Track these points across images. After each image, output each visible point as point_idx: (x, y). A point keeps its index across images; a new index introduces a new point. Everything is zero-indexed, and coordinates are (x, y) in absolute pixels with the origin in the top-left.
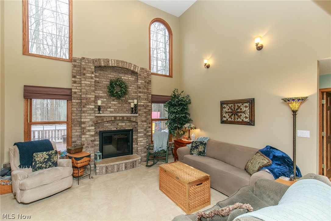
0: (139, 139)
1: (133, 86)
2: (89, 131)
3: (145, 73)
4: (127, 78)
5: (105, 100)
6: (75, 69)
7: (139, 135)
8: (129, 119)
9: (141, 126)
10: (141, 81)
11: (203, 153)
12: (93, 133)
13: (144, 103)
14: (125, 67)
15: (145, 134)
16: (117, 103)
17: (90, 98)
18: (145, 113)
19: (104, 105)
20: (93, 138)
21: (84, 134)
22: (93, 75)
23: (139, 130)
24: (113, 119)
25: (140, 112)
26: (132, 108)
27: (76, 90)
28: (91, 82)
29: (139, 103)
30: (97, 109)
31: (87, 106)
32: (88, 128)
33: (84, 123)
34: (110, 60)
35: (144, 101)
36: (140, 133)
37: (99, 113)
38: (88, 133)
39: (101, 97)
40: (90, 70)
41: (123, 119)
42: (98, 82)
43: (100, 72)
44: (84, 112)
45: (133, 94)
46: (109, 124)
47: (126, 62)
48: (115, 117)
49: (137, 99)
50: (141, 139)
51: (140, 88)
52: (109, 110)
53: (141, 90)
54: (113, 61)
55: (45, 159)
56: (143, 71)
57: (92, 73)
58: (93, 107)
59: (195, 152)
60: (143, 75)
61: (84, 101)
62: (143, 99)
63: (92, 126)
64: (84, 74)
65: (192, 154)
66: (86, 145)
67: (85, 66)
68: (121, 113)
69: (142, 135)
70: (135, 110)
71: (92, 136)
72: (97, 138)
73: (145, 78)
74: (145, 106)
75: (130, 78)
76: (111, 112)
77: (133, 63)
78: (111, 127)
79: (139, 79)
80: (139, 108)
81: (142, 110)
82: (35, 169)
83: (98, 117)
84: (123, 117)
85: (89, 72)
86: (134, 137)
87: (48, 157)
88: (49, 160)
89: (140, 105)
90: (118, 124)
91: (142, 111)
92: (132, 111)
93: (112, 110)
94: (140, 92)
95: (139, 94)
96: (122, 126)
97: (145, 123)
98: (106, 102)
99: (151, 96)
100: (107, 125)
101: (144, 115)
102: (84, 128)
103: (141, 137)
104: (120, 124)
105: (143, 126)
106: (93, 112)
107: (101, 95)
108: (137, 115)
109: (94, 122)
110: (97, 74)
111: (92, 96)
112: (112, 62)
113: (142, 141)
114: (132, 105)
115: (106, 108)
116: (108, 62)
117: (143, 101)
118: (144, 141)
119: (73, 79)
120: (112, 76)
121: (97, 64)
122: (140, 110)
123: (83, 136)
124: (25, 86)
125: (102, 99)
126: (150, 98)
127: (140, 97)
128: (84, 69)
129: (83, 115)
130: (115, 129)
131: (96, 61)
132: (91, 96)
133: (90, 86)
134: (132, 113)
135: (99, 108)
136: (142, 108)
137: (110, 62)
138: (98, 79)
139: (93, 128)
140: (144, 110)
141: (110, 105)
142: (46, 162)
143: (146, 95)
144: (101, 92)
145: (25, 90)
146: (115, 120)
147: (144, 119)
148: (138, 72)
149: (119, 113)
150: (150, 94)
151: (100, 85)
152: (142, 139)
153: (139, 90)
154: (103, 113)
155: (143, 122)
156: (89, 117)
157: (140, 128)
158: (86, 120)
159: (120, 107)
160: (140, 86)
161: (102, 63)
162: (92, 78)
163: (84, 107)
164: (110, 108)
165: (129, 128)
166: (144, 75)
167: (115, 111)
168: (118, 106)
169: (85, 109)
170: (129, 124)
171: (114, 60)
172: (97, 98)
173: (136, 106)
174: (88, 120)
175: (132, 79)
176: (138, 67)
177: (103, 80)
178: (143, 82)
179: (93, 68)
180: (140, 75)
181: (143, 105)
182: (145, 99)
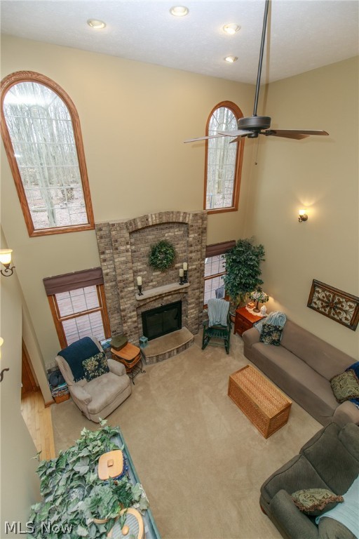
1: (180, 242)
2: (131, 317)
4: (173, 234)
5: (145, 273)
6: (103, 240)
7: (188, 306)
8: (177, 292)
9: (192, 295)
10: (193, 235)
11: (277, 343)
12: (135, 319)
13: (196, 265)
14: (171, 221)
15: (197, 304)
16: (160, 272)
17: (127, 279)
20: (136, 324)
21: (125, 322)
22: (128, 247)
23: (189, 301)
24: (157, 297)
25: (191, 279)
26: (181, 278)
27: (108, 271)
28: (126, 256)
29: (190, 268)
30: (137, 291)
31: (126, 290)
32: (129, 315)
33: (124, 310)
34: (150, 215)
35: (197, 263)
36: (190, 304)
37: (141, 294)
38: (130, 320)
39: (140, 271)
40: (123, 239)
41: (170, 294)
42: (135, 252)
43: (138, 238)
44: (122, 298)
45: (180, 255)
46: (153, 303)
47: (173, 212)
49: (187, 261)
50: (192, 311)
51: (191, 246)
52: (151, 284)
53: (192, 248)
54: (153, 216)
55: (95, 366)
56: (196, 218)
57: (127, 243)
58: (132, 288)
59: (267, 340)
60: (196, 224)
61: (121, 284)
62: (195, 261)
63: (134, 311)
64: (117, 249)
65: (263, 342)
67: (116, 237)
69: (194, 305)
71: (135, 322)
72: (140, 320)
75: (176, 233)
76: (154, 286)
77: (182, 210)
78: (156, 305)
79: (190, 232)
80: (189, 274)
81: (193, 276)
82: (89, 379)
84: (170, 292)
85: (123, 243)
86: (183, 308)
87: (97, 363)
88: (100, 366)
89: (191, 270)
90: (162, 300)
92: (182, 281)
93: (154, 283)
94: (191, 252)
95: (190, 255)
96: (168, 300)
98: (147, 276)
99: (206, 249)
100: (150, 303)
102: (125, 316)
103: (192, 308)
104: (165, 299)
105: (195, 294)
106: (133, 294)
107: (139, 268)
108: (188, 284)
109: (135, 306)
111: (129, 276)
112: (152, 218)
113: (193, 313)
114: (181, 273)
115: (147, 284)
116: (147, 220)
117: (195, 263)
119: (102, 256)
120: (152, 237)
121: (132, 228)
122: (191, 277)
123: (125, 325)
124: (45, 280)
125: (142, 273)
126: (205, 252)
127: (191, 258)
128: (116, 241)
129: (122, 301)
130: (160, 305)
131: (130, 223)
132: (128, 276)
133: (126, 263)
134: (181, 284)
135: (140, 288)
136: (194, 272)
137: (150, 220)
139: (135, 313)
141: (152, 278)
142: (98, 369)
143: (199, 253)
144: (139, 264)
145: (46, 286)
146: (160, 298)
148: (190, 223)
152: (194, 310)
153: (191, 249)
155: (194, 290)
156: (129, 302)
157: (191, 298)
158: (126, 306)
160: (192, 242)
161: (139, 224)
162: (127, 251)
163: (121, 291)
164: (152, 281)
165: (176, 300)
166: (198, 224)
167: (159, 284)
168: (162, 277)
169: (123, 294)
170: (176, 295)
171: (155, 214)
172: (136, 273)
173: (185, 272)
174: (128, 305)
175: (179, 233)
176: (189, 214)
177: (140, 246)
178: (196, 235)
179: (127, 235)
180: (192, 226)
181: (196, 269)
182: (199, 260)
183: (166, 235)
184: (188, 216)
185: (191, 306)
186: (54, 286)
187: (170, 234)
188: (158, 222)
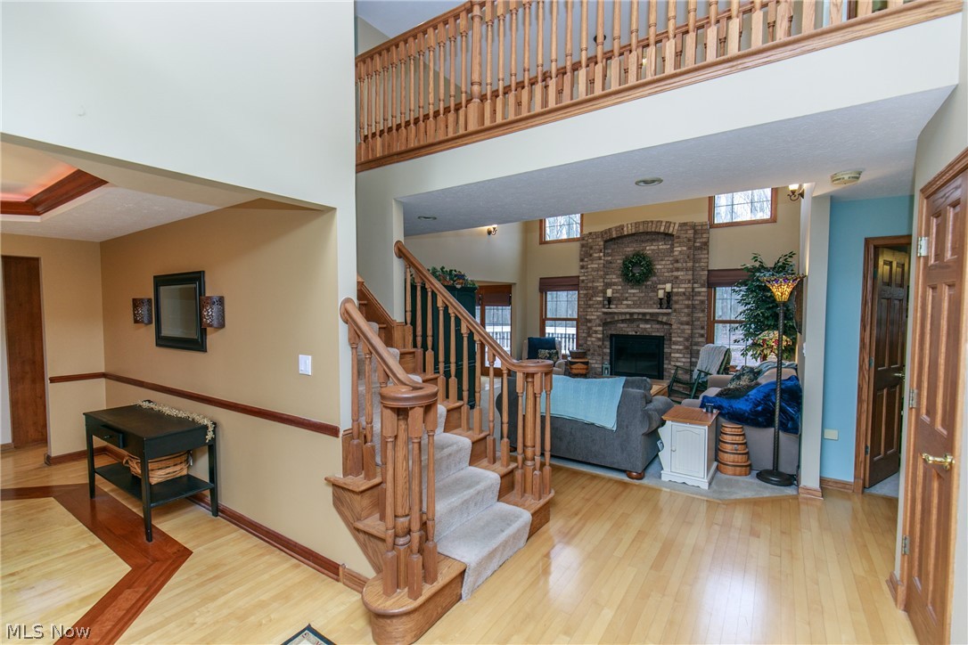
0: (673, 355)
1: (666, 258)
2: (596, 332)
3: (691, 232)
4: (656, 248)
5: (620, 287)
6: (584, 249)
7: (673, 347)
8: (653, 318)
9: (679, 331)
10: (679, 249)
12: (601, 336)
13: (686, 288)
14: (649, 230)
15: (686, 348)
16: (638, 291)
17: (597, 287)
18: (688, 307)
19: (618, 295)
20: (600, 343)
21: (590, 336)
22: (602, 254)
23: (674, 339)
24: (628, 317)
25: (677, 306)
26: (661, 299)
27: (584, 278)
28: (599, 264)
29: (675, 290)
30: (606, 302)
31: (595, 299)
32: (594, 329)
33: (590, 321)
34: (624, 225)
35: (686, 286)
36: (676, 343)
37: (609, 308)
38: (594, 335)
39: (615, 284)
40: (597, 247)
41: (644, 318)
42: (610, 263)
43: (613, 247)
44: (590, 306)
45: (666, 274)
46: (625, 325)
47: (652, 222)
48: (631, 314)
49: (671, 282)
50: (677, 355)
51: (677, 261)
52: (625, 302)
53: (679, 265)
54: (629, 226)
56: (684, 228)
57: (601, 252)
58: (601, 299)
60: (685, 236)
61: (591, 292)
62: (683, 282)
63: (599, 326)
64: (591, 255)
66: (592, 351)
67: (592, 244)
68: (644, 308)
69: (681, 347)
70: (668, 302)
71: (599, 339)
72: (607, 343)
73: (689, 240)
74: (687, 294)
76: (628, 306)
77: (664, 219)
78: (628, 330)
79: (676, 245)
80: (675, 298)
81: (681, 302)
83: (605, 313)
84: (644, 314)
85: (596, 251)
86: (666, 350)
87: (548, 355)
89: (677, 294)
90: (638, 326)
91: (681, 304)
92: (661, 304)
93: (630, 302)
94: (677, 270)
95: (676, 274)
96: (645, 329)
97: (687, 327)
98: (621, 291)
99: (706, 273)
100: (622, 325)
101: (686, 310)
102: (590, 328)
103: (678, 351)
104: (642, 326)
105: (683, 331)
106: (601, 306)
107: (613, 280)
108: (670, 311)
109: (601, 320)
110: (610, 251)
111: (600, 285)
112: (627, 228)
113: (679, 359)
114: (661, 294)
115: (620, 300)
116: (622, 229)
117: (683, 286)
118: (683, 360)
119: (581, 263)
120: (630, 250)
121: (607, 237)
122: (676, 302)
123: (589, 339)
124: (540, 280)
125: (615, 287)
126: (705, 278)
127: (677, 277)
128: (591, 248)
129: (589, 310)
130: (634, 333)
131: (606, 233)
132: (598, 284)
133: (597, 270)
134: (661, 308)
135: (610, 301)
136: (681, 298)
137: (625, 229)
138: (610, 258)
139: (601, 328)
140: (687, 302)
141: (627, 295)
143: (690, 272)
144: (614, 276)
145: (540, 283)
146: (631, 319)
147: (685, 319)
148: (674, 233)
149: (641, 308)
150: (703, 270)
151: (614, 265)
152: (681, 355)
153: (676, 265)
154: (617, 308)
155: (682, 324)
156: (596, 314)
157: (676, 335)
159: (643, 297)
160: (679, 258)
161: (614, 233)
162: (600, 258)
163: (590, 299)
164: (627, 299)
165: (658, 334)
166: (688, 236)
167: (635, 305)
168: (639, 297)
169: (591, 302)
170: (657, 326)
171: (631, 224)
172: (608, 285)
173: (669, 295)
174: (595, 317)
175: (664, 247)
176: (675, 224)
177: (617, 258)
178: (685, 248)
179: (602, 243)
180: (679, 237)
181: (684, 293)
182: (689, 282)
183: (648, 248)
184: (672, 225)
185: (677, 347)
186: (548, 285)
187: (653, 247)
188: (634, 231)
